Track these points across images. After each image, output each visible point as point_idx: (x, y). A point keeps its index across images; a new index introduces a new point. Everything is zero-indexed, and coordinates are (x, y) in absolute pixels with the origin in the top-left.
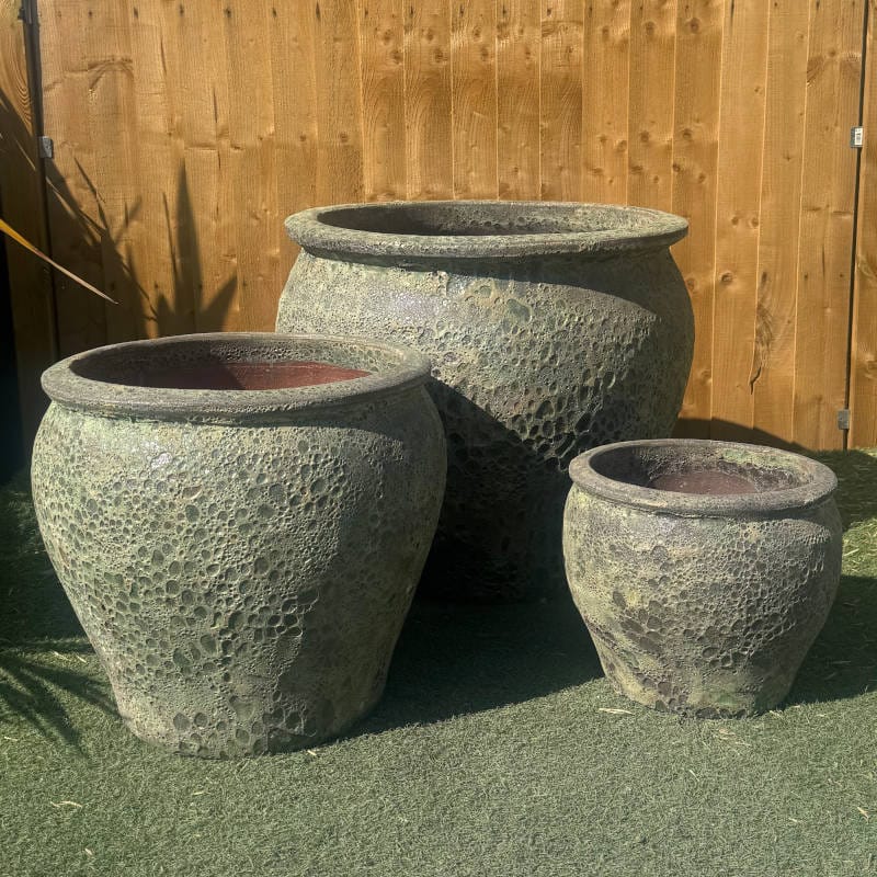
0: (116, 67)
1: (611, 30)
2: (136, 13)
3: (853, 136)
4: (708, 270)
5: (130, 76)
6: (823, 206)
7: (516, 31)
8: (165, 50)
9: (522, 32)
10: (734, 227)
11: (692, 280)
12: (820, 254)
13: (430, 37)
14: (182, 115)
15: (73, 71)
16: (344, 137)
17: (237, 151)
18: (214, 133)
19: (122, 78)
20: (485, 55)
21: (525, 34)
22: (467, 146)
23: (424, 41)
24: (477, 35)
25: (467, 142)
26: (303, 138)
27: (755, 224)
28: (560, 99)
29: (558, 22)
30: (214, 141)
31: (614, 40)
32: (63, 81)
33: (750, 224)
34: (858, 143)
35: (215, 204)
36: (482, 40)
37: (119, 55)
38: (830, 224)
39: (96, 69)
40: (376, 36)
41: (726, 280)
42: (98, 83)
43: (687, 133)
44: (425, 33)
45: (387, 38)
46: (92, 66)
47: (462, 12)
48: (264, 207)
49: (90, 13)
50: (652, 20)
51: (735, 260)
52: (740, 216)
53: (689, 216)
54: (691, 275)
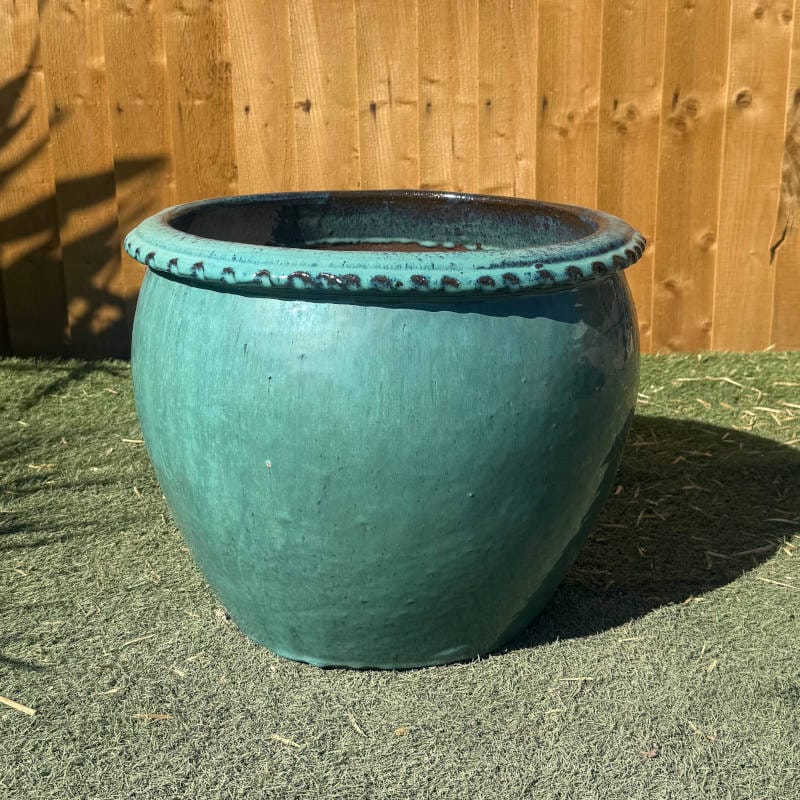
4: (717, 86)
10: (757, 22)
11: (695, 101)
27: (787, 17)
33: (780, 17)
41: (742, 101)
51: (756, 71)
52: (767, 7)
53: (694, 6)
54: (693, 94)
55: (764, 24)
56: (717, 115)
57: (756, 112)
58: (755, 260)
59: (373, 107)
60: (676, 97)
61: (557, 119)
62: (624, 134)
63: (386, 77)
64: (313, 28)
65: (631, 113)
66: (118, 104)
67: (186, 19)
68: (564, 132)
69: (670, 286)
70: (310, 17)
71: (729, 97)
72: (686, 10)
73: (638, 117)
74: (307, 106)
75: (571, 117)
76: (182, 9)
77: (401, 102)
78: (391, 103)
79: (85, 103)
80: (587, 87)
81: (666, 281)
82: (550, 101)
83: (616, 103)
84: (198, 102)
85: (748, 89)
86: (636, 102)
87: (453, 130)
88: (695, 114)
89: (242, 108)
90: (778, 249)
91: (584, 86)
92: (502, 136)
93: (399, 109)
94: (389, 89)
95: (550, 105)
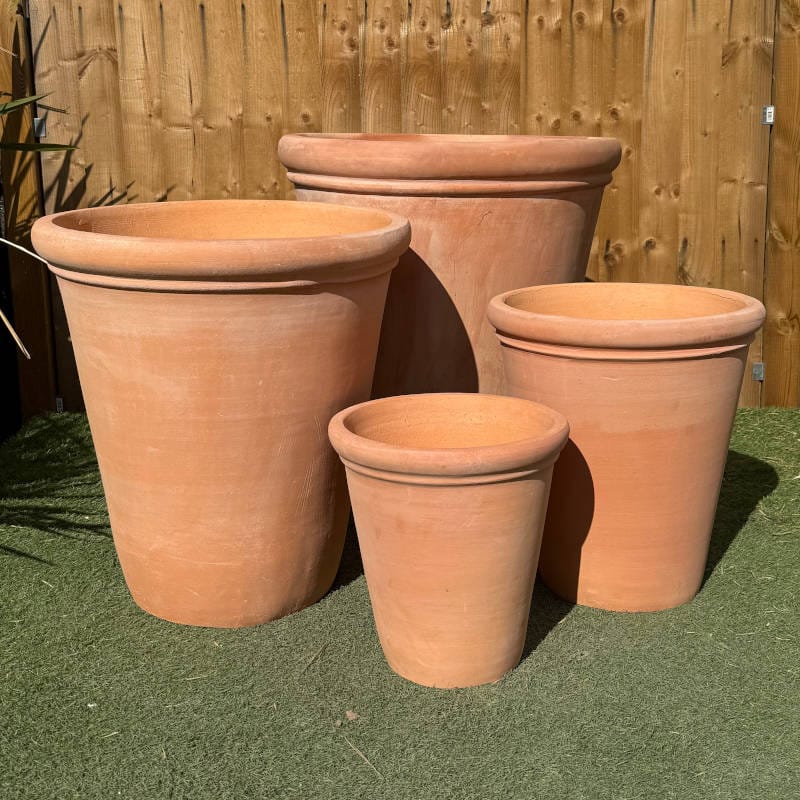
0: (103, 55)
1: (545, 19)
2: (120, 8)
3: (765, 114)
4: (632, 236)
5: (115, 63)
6: (738, 177)
7: (459, 22)
8: (146, 41)
9: (464, 22)
10: (657, 197)
11: (620, 245)
12: (737, 222)
13: (382, 27)
14: (160, 98)
15: (65, 60)
16: (306, 117)
17: (209, 130)
18: (189, 114)
19: (108, 65)
20: (431, 42)
21: (467, 26)
22: (416, 125)
23: (377, 31)
24: (424, 24)
25: (415, 122)
26: (269, 119)
27: (677, 194)
28: (499, 82)
29: (498, 12)
30: (188, 121)
31: (548, 29)
32: (56, 69)
33: (672, 194)
34: (770, 120)
35: (190, 178)
36: (428, 29)
37: (106, 45)
38: (745, 196)
39: (84, 58)
40: (334, 26)
41: (650, 245)
42: (86, 71)
43: (614, 113)
44: (378, 23)
45: (343, 29)
46: (81, 55)
47: (410, 5)
48: (234, 181)
49: (80, 8)
50: (583, 10)
51: (658, 226)
52: (663, 187)
53: (617, 187)
54: (619, 241)
55: (662, 198)
56: (635, 254)
57: (659, 252)
60: (608, 242)
71: (639, 243)
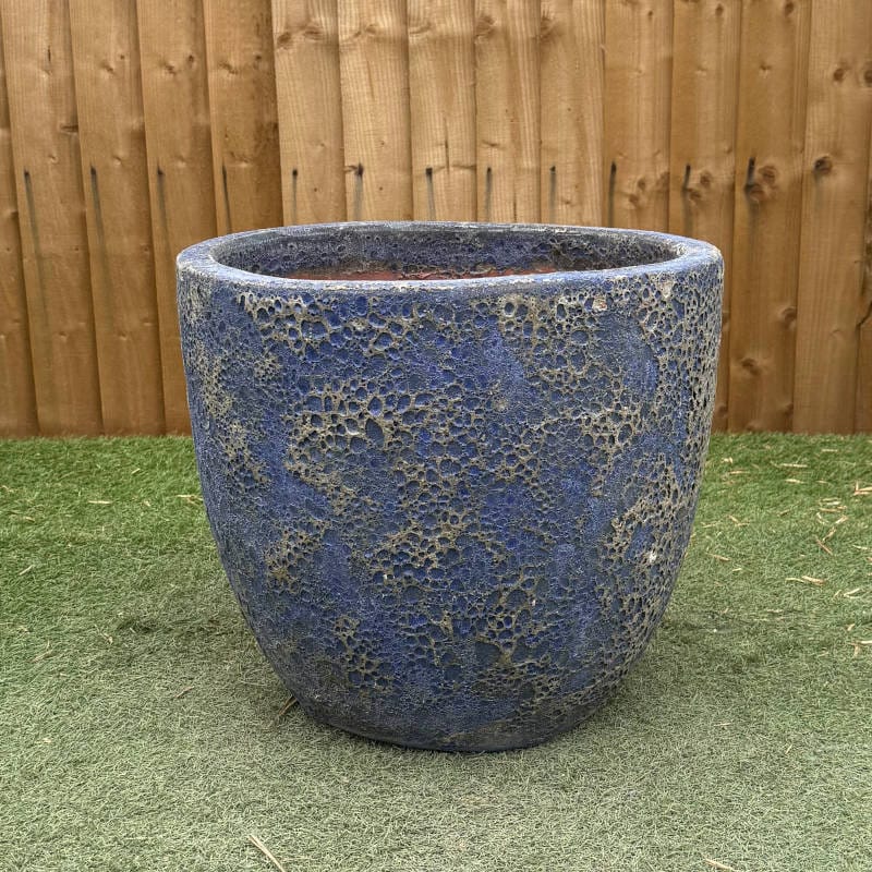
58: (839, 338)
59: (429, 172)
61: (628, 185)
62: (697, 202)
63: (443, 140)
64: (366, 89)
65: (705, 180)
66: (158, 167)
67: (232, 77)
68: (634, 199)
69: (748, 364)
70: (364, 76)
72: (761, 71)
73: (713, 185)
74: (360, 171)
75: (642, 184)
76: (228, 67)
77: (459, 166)
78: (448, 167)
79: (122, 165)
80: (659, 152)
81: (743, 359)
82: (618, 166)
83: (688, 168)
84: (244, 165)
85: (828, 155)
86: (710, 167)
87: (515, 197)
88: (773, 181)
89: (290, 172)
90: (863, 326)
91: (656, 150)
92: (568, 203)
93: (456, 173)
94: (447, 151)
95: (618, 172)
